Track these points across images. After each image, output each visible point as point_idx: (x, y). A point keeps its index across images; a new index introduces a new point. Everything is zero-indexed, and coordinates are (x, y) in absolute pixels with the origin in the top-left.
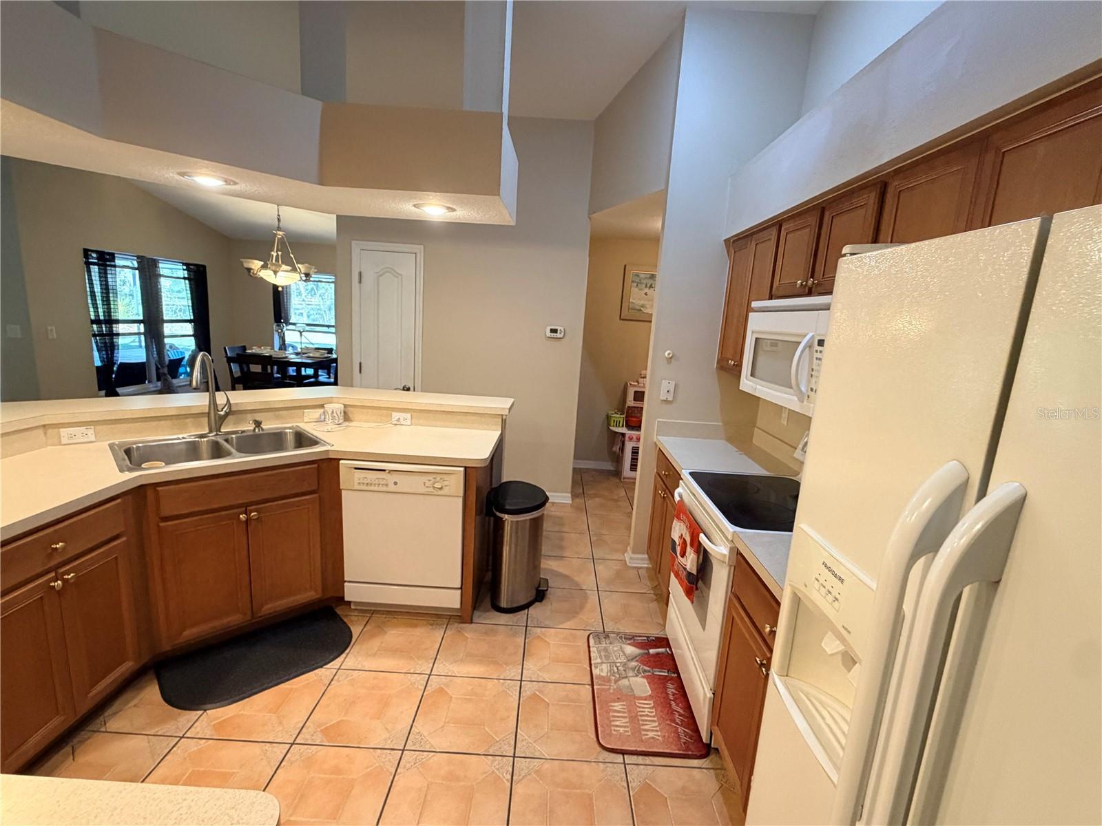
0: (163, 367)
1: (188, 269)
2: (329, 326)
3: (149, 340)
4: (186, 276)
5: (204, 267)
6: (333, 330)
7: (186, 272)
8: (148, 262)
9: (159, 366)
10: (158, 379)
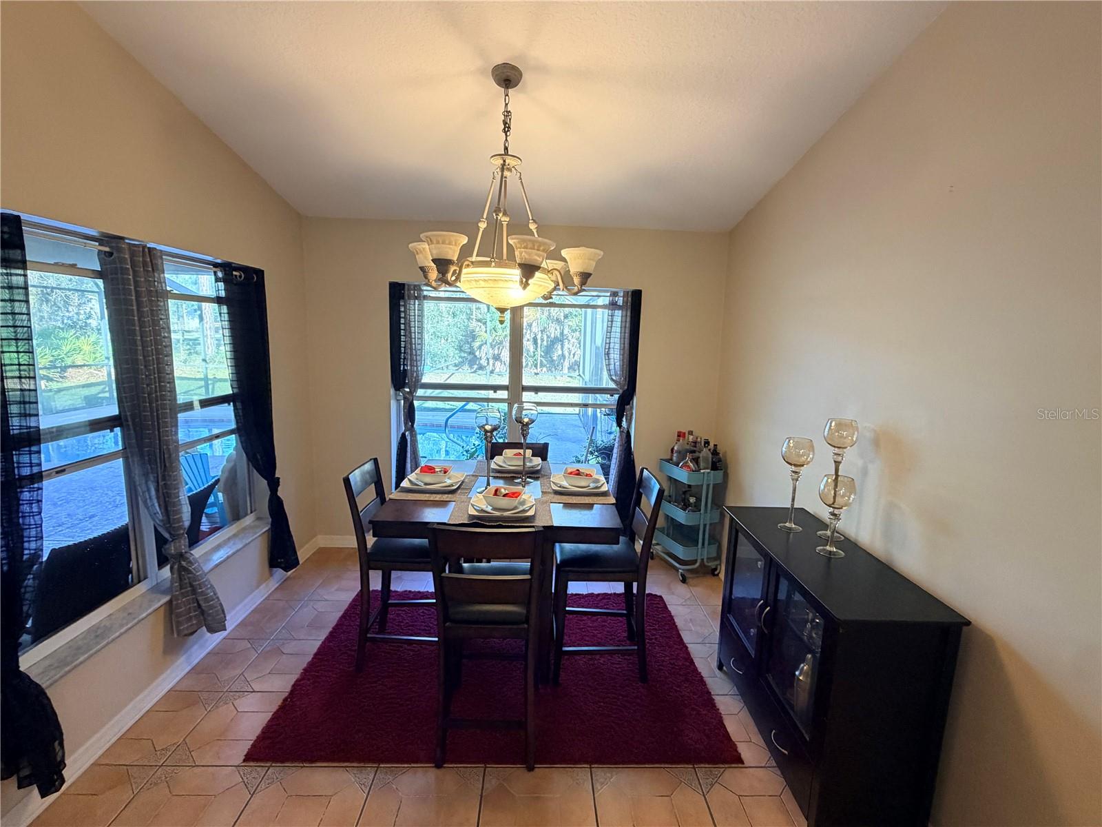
0: (175, 537)
1: (227, 280)
2: (495, 388)
3: (137, 471)
4: (223, 294)
5: (260, 273)
6: (503, 394)
7: (221, 285)
8: (133, 255)
9: (167, 535)
10: (162, 561)
